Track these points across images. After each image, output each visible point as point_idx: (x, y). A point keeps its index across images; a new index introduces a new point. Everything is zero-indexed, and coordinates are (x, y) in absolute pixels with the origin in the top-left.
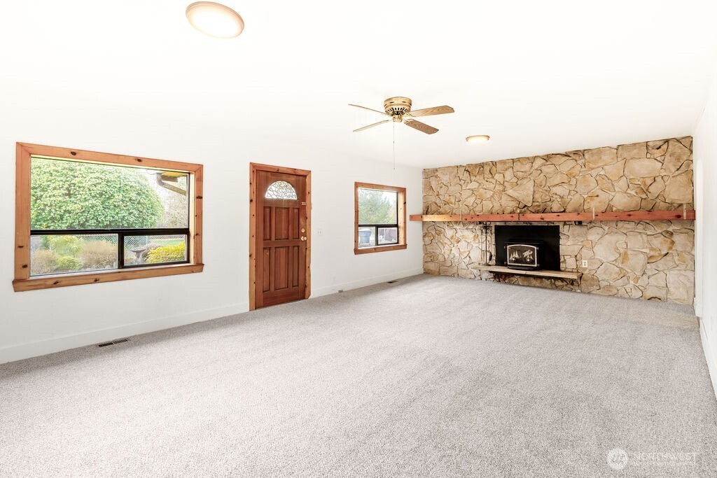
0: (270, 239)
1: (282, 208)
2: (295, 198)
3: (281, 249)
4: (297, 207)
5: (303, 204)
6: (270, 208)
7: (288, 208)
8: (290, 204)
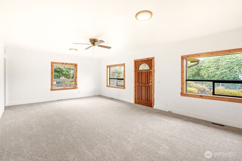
0: (140, 83)
1: (143, 73)
2: (149, 69)
3: (143, 87)
4: (149, 72)
5: (151, 70)
6: (140, 73)
7: (146, 73)
8: (146, 71)
